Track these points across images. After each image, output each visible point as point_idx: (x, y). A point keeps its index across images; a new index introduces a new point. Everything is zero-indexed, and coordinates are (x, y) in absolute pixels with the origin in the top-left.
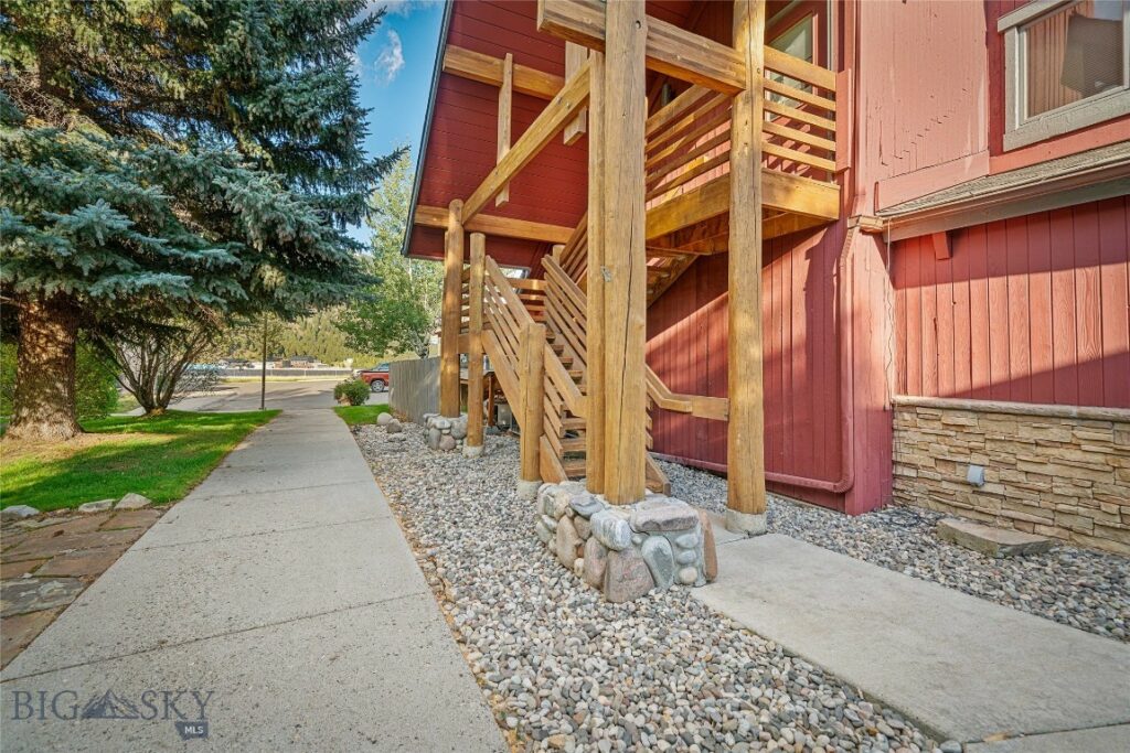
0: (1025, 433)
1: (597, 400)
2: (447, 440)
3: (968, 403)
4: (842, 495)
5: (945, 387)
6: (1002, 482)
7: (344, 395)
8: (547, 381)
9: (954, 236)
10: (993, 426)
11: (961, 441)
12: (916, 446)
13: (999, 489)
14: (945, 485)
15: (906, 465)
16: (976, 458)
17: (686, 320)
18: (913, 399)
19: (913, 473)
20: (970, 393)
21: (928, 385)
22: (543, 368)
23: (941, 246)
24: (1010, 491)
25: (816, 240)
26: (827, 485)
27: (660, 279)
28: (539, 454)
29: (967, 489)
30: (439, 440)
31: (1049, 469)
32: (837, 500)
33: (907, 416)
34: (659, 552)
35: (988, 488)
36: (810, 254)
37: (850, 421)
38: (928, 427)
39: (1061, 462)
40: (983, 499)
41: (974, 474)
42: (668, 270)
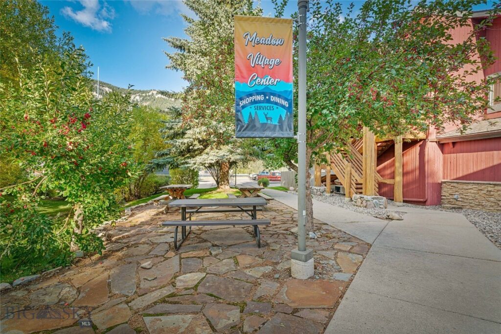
0: (465, 187)
1: (365, 179)
2: (319, 193)
3: (455, 181)
4: (425, 202)
5: (452, 178)
6: (461, 198)
7: (262, 184)
8: (352, 176)
9: (454, 144)
10: (460, 186)
11: (454, 190)
12: (446, 192)
13: (460, 200)
14: (451, 200)
15: (444, 196)
16: (457, 193)
17: (390, 160)
18: (445, 180)
19: (445, 198)
20: (457, 179)
21: (449, 177)
22: (351, 173)
23: (451, 146)
24: (463, 200)
25: (421, 143)
26: (422, 200)
27: (383, 148)
28: (350, 192)
29: (455, 200)
30: (317, 192)
31: (469, 194)
32: (424, 203)
33: (444, 185)
34: (376, 202)
35: (458, 200)
36: (420, 146)
37: (427, 185)
38: (448, 187)
39: (470, 192)
40: (458, 202)
41: (455, 197)
42: (385, 146)
